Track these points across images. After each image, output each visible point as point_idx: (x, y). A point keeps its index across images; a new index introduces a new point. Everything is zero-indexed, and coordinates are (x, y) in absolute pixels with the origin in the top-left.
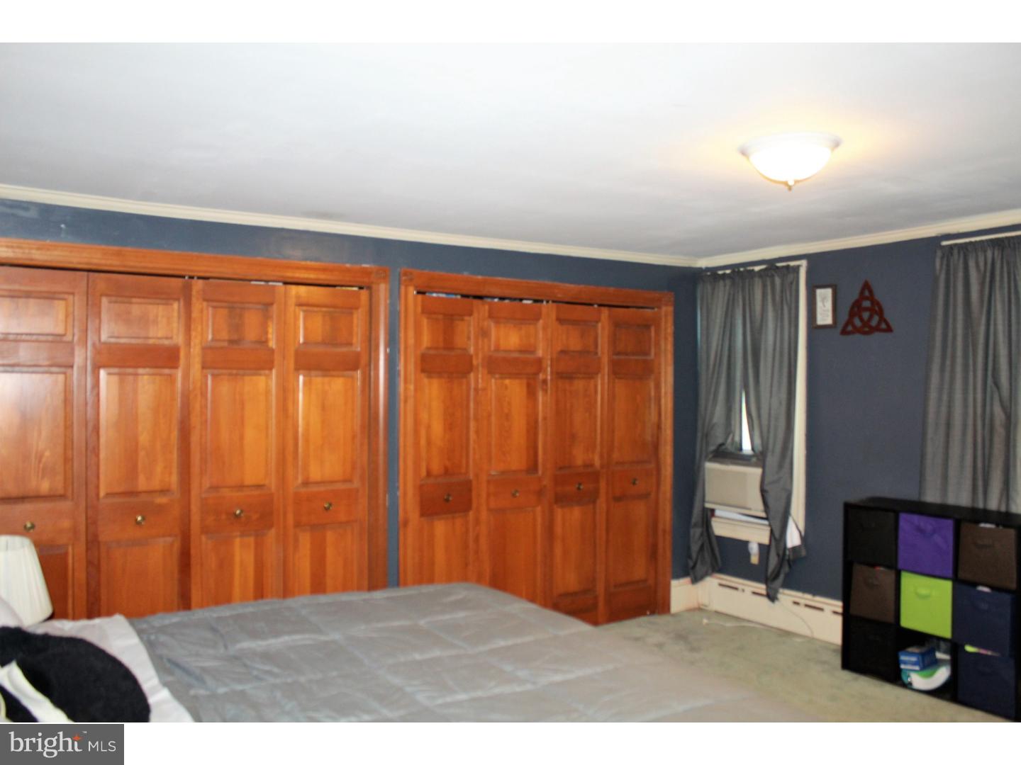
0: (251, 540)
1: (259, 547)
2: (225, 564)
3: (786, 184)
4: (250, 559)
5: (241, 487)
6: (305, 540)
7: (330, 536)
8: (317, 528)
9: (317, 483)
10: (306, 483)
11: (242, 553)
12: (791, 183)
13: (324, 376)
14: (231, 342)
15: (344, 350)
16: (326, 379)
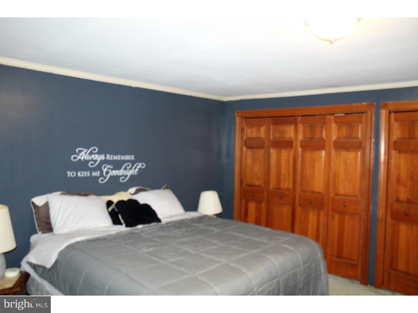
0: (316, 212)
1: (318, 215)
2: (306, 219)
3: (330, 41)
4: (315, 219)
5: (313, 192)
6: (337, 217)
7: (347, 218)
8: (342, 214)
9: (341, 195)
10: (337, 195)
11: (312, 216)
12: (332, 40)
13: (346, 151)
14: (311, 138)
15: (355, 140)
16: (347, 153)
